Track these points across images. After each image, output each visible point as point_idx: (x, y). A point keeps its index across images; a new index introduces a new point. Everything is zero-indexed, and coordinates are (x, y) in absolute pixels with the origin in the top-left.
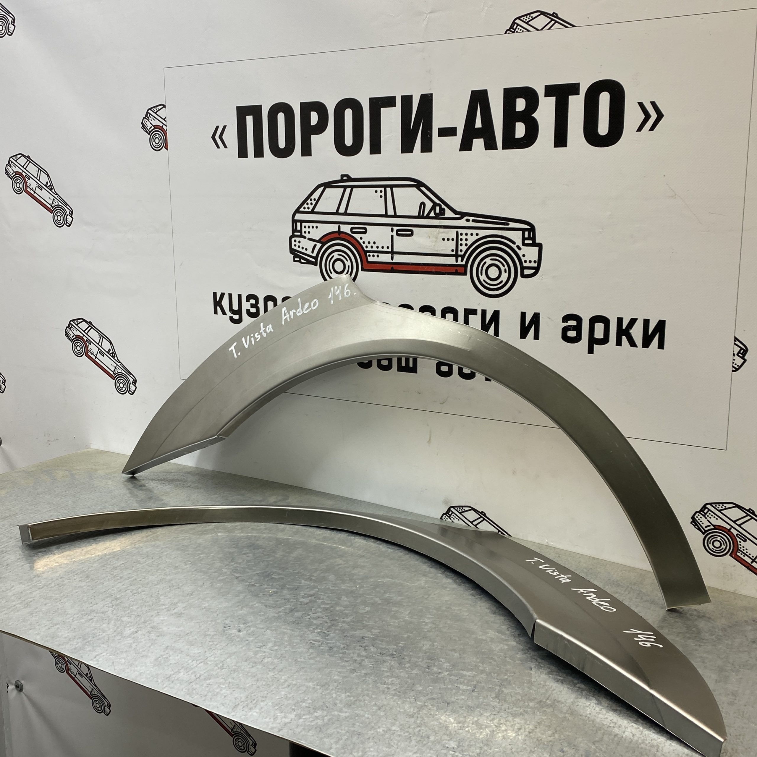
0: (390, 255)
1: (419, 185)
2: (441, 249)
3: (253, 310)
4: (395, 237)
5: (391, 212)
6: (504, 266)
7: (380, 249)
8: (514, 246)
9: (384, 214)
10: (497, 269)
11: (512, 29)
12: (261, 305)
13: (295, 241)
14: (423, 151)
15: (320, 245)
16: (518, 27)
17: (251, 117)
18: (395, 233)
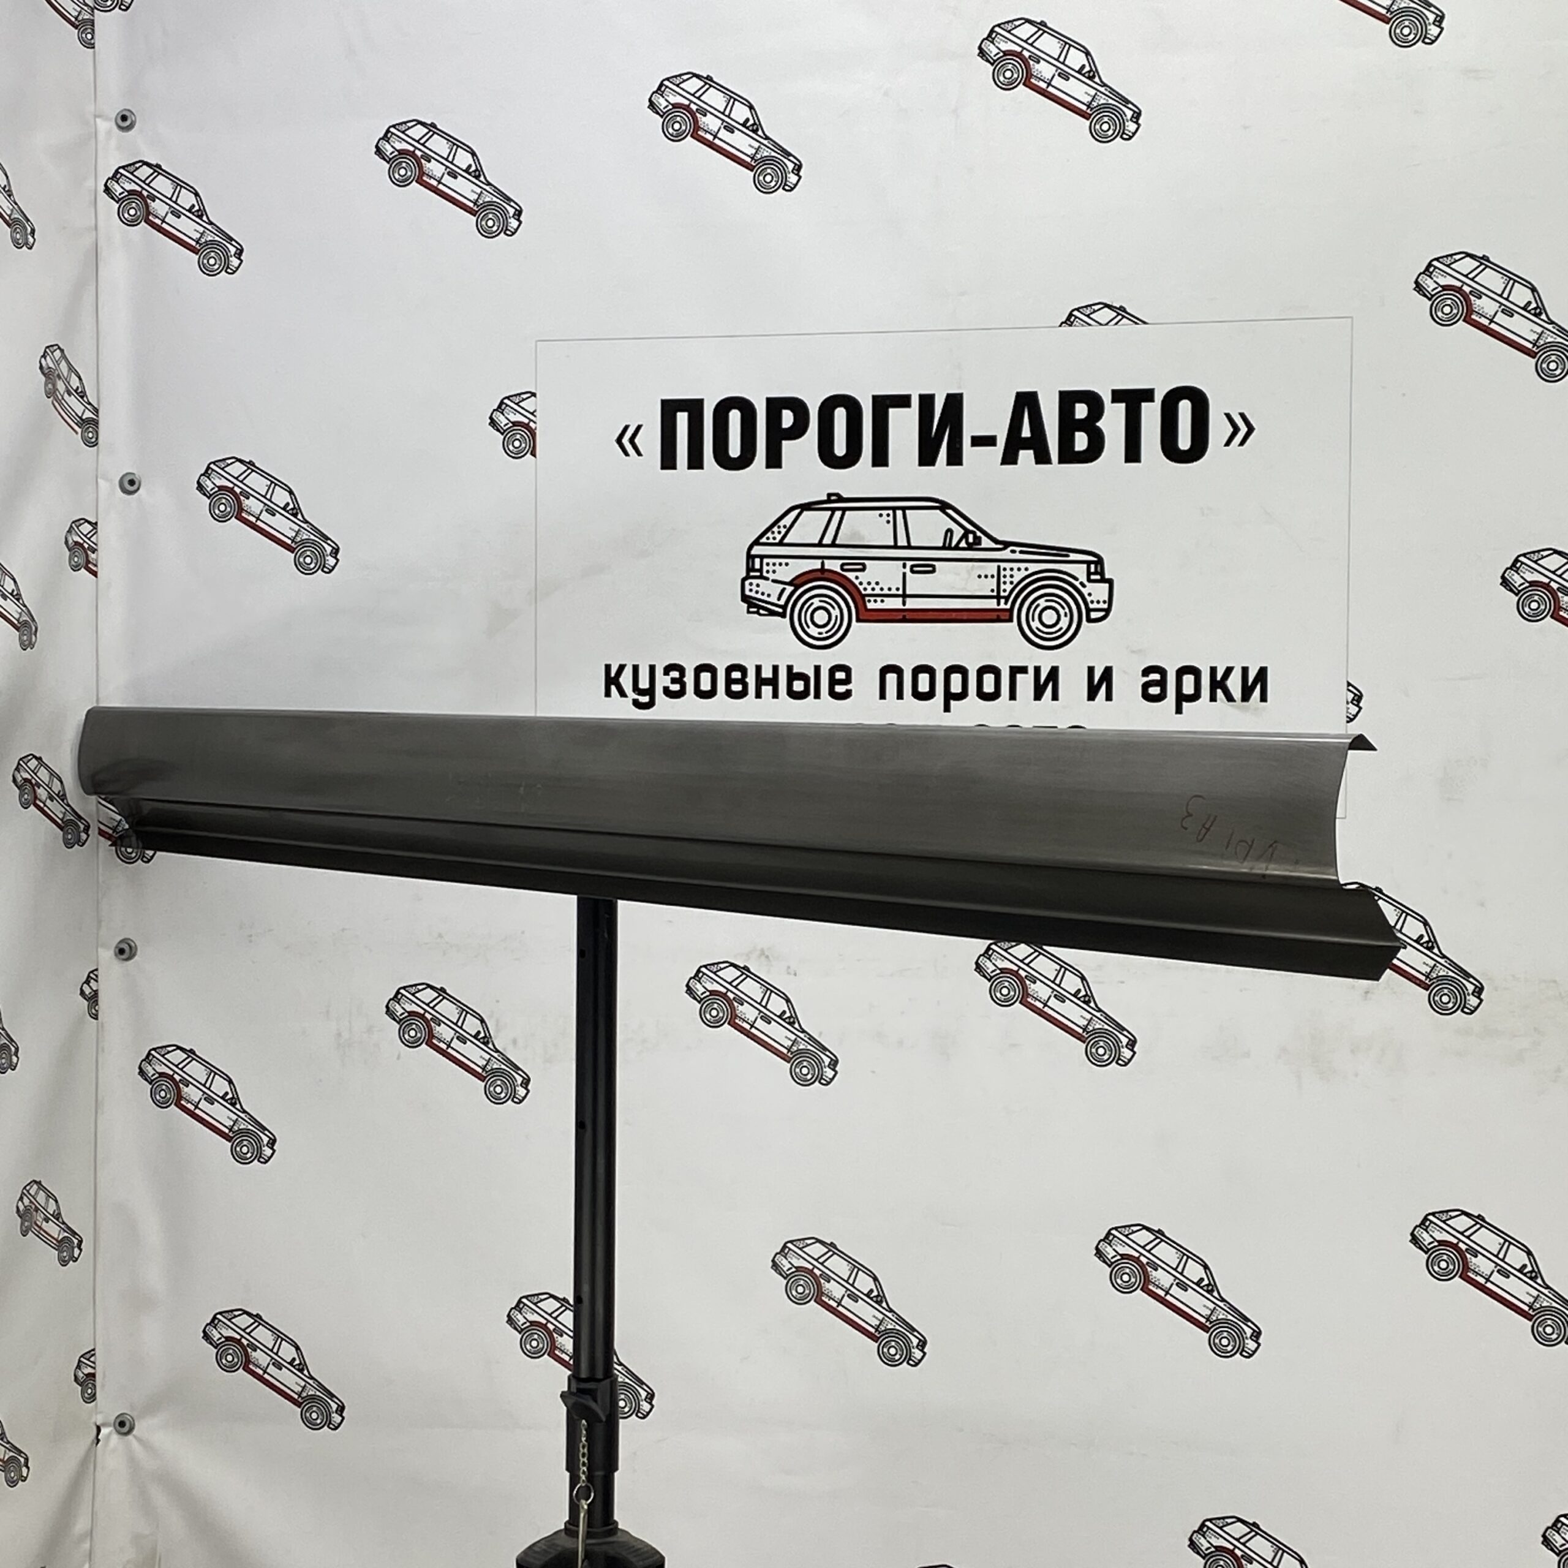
0: (901, 599)
1: (944, 507)
2: (976, 589)
3: (676, 687)
4: (909, 574)
5: (902, 541)
6: (1063, 608)
7: (886, 592)
8: (1077, 584)
9: (892, 543)
10: (1054, 612)
11: (1069, 321)
12: (689, 679)
13: (751, 584)
14: (949, 463)
15: (792, 589)
16: (1077, 320)
17: (685, 414)
18: (908, 570)
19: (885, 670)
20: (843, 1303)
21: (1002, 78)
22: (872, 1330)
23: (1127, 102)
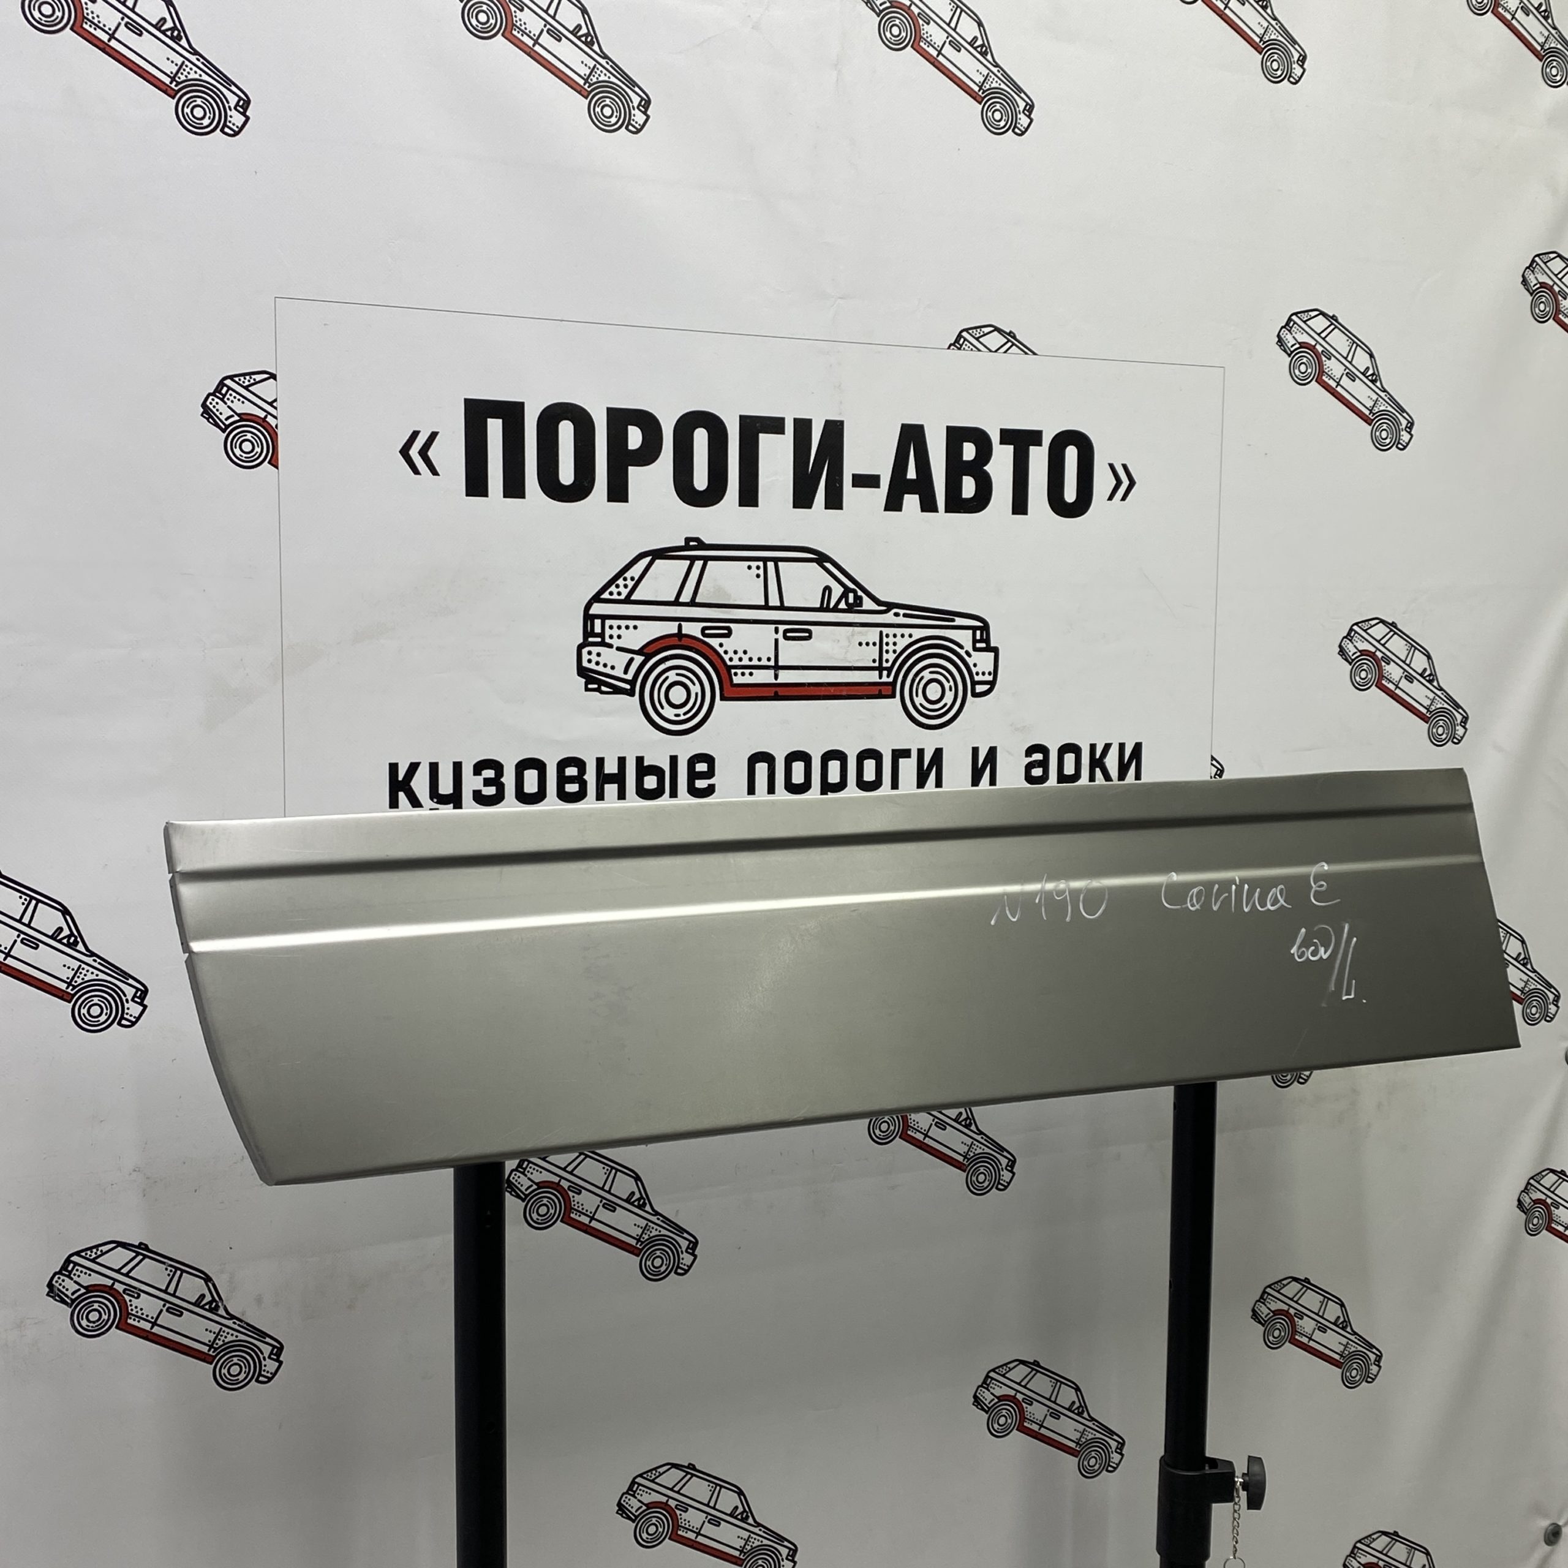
0: (773, 671)
1: (821, 559)
2: (857, 658)
3: (491, 791)
5: (774, 601)
7: (755, 662)
8: (962, 652)
9: (763, 604)
10: (939, 687)
11: (958, 343)
12: (509, 779)
13: (590, 653)
14: (828, 506)
15: (643, 658)
16: (966, 342)
17: (500, 421)
18: (780, 636)
19: (755, 759)
20: (702, 1532)
21: (888, 35)
22: (737, 1553)
23: (1021, 90)
